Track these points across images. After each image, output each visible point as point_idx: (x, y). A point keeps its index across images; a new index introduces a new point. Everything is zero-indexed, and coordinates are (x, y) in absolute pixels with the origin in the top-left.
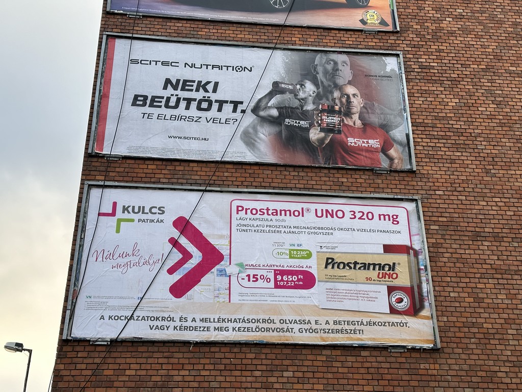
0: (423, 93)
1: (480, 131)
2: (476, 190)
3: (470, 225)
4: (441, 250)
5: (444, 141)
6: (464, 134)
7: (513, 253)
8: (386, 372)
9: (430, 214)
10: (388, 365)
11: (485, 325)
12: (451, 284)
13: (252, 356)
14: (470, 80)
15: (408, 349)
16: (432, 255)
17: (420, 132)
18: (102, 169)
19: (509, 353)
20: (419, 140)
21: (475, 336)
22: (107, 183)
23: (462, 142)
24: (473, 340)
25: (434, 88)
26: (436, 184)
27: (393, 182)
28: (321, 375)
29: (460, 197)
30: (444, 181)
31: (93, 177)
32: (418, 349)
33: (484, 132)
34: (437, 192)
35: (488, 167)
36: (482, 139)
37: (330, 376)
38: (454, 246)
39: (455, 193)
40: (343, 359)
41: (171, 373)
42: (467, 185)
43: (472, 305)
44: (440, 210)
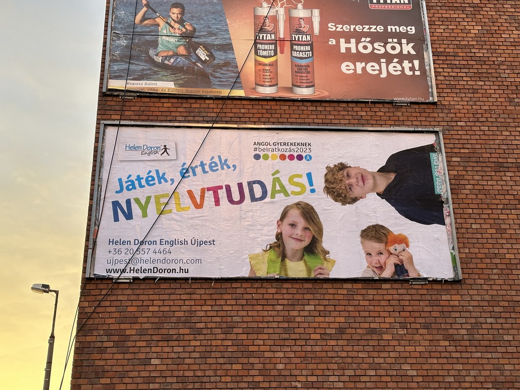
0: (443, 20)
1: (503, 59)
2: (499, 120)
3: (493, 155)
4: (462, 182)
5: (466, 70)
6: (487, 63)
8: (407, 304)
9: (452, 146)
10: (409, 297)
11: (507, 256)
12: (473, 216)
13: (273, 291)
14: (493, 6)
15: (429, 281)
16: (454, 187)
17: (441, 62)
18: (117, 108)
20: (441, 70)
21: (497, 267)
22: (123, 122)
23: (485, 71)
24: (495, 271)
25: (457, 16)
26: (458, 115)
27: (414, 114)
28: (342, 308)
29: (482, 128)
30: (466, 111)
31: (108, 117)
32: (439, 281)
33: (507, 59)
34: (459, 124)
35: (511, 96)
36: (505, 67)
37: (351, 308)
38: (477, 178)
39: (477, 124)
40: (364, 292)
41: (194, 308)
42: (489, 115)
43: (494, 236)
44: (462, 141)
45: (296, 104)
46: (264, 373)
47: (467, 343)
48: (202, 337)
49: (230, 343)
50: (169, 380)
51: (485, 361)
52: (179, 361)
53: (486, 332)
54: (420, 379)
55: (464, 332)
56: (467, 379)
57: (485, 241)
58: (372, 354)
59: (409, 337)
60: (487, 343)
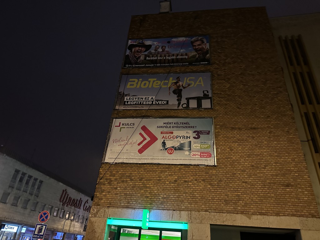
1: (237, 94)
2: (234, 114)
3: (231, 125)
5: (224, 98)
6: (231, 96)
7: (245, 134)
8: (198, 173)
9: (217, 122)
10: (199, 171)
11: (233, 158)
12: (222, 145)
13: (156, 168)
14: (235, 78)
15: (206, 166)
19: (241, 167)
20: (215, 99)
21: (229, 161)
23: (230, 98)
24: (228, 163)
25: (222, 82)
26: (220, 113)
27: (205, 113)
28: (177, 174)
29: (228, 116)
30: (223, 111)
34: (220, 115)
35: (238, 106)
36: (237, 97)
37: (180, 174)
38: (225, 132)
39: (226, 115)
40: (184, 168)
41: (132, 173)
42: (230, 112)
43: (229, 151)
44: (220, 121)
45: (169, 110)
46: (150, 193)
47: (217, 187)
48: (133, 182)
49: (141, 184)
50: (122, 194)
51: (222, 193)
52: (125, 188)
53: (223, 183)
54: (200, 198)
55: (216, 183)
56: (216, 198)
57: (226, 153)
58: (185, 189)
59: (197, 184)
60: (224, 187)
